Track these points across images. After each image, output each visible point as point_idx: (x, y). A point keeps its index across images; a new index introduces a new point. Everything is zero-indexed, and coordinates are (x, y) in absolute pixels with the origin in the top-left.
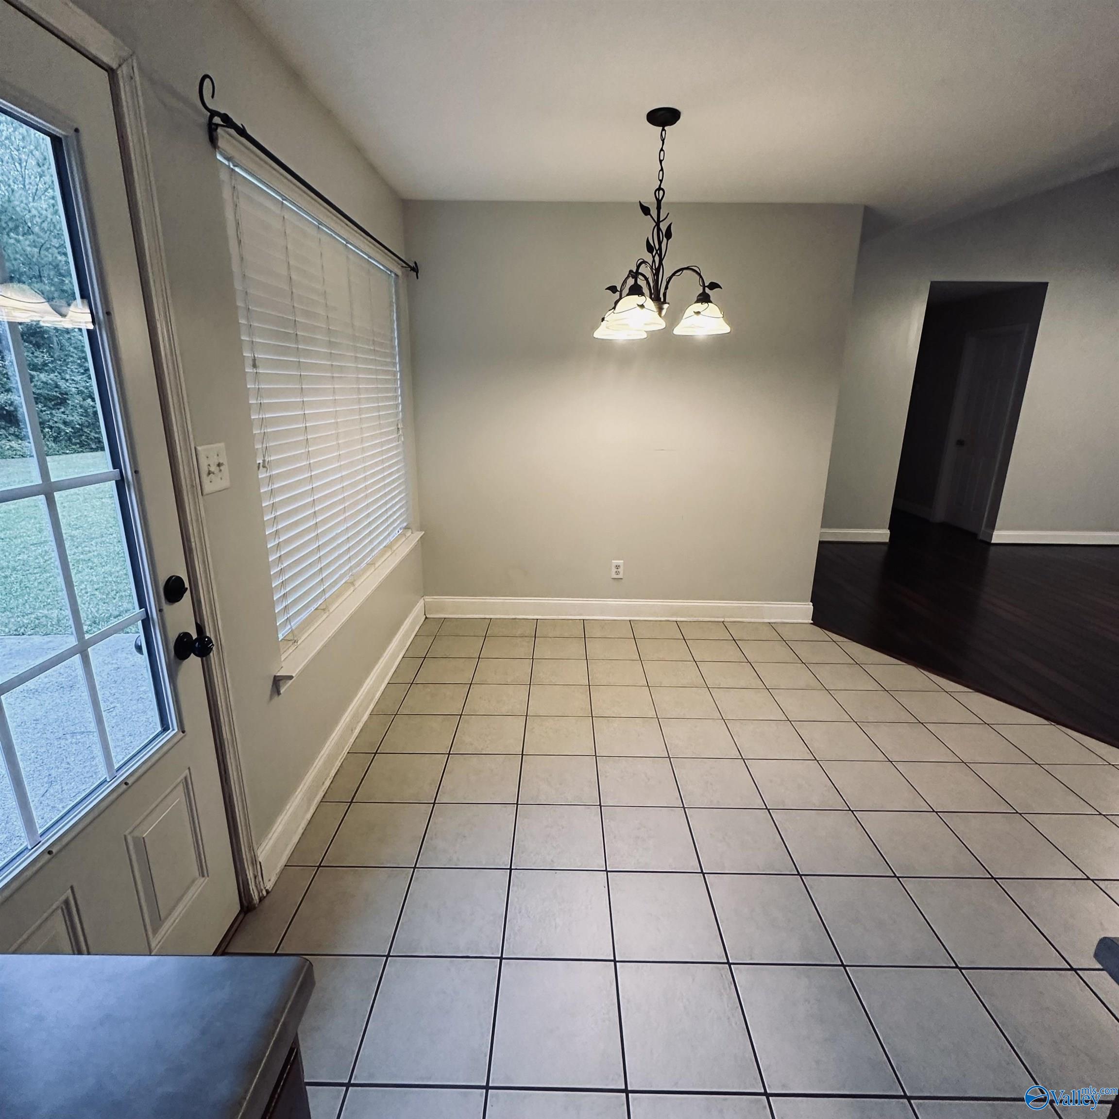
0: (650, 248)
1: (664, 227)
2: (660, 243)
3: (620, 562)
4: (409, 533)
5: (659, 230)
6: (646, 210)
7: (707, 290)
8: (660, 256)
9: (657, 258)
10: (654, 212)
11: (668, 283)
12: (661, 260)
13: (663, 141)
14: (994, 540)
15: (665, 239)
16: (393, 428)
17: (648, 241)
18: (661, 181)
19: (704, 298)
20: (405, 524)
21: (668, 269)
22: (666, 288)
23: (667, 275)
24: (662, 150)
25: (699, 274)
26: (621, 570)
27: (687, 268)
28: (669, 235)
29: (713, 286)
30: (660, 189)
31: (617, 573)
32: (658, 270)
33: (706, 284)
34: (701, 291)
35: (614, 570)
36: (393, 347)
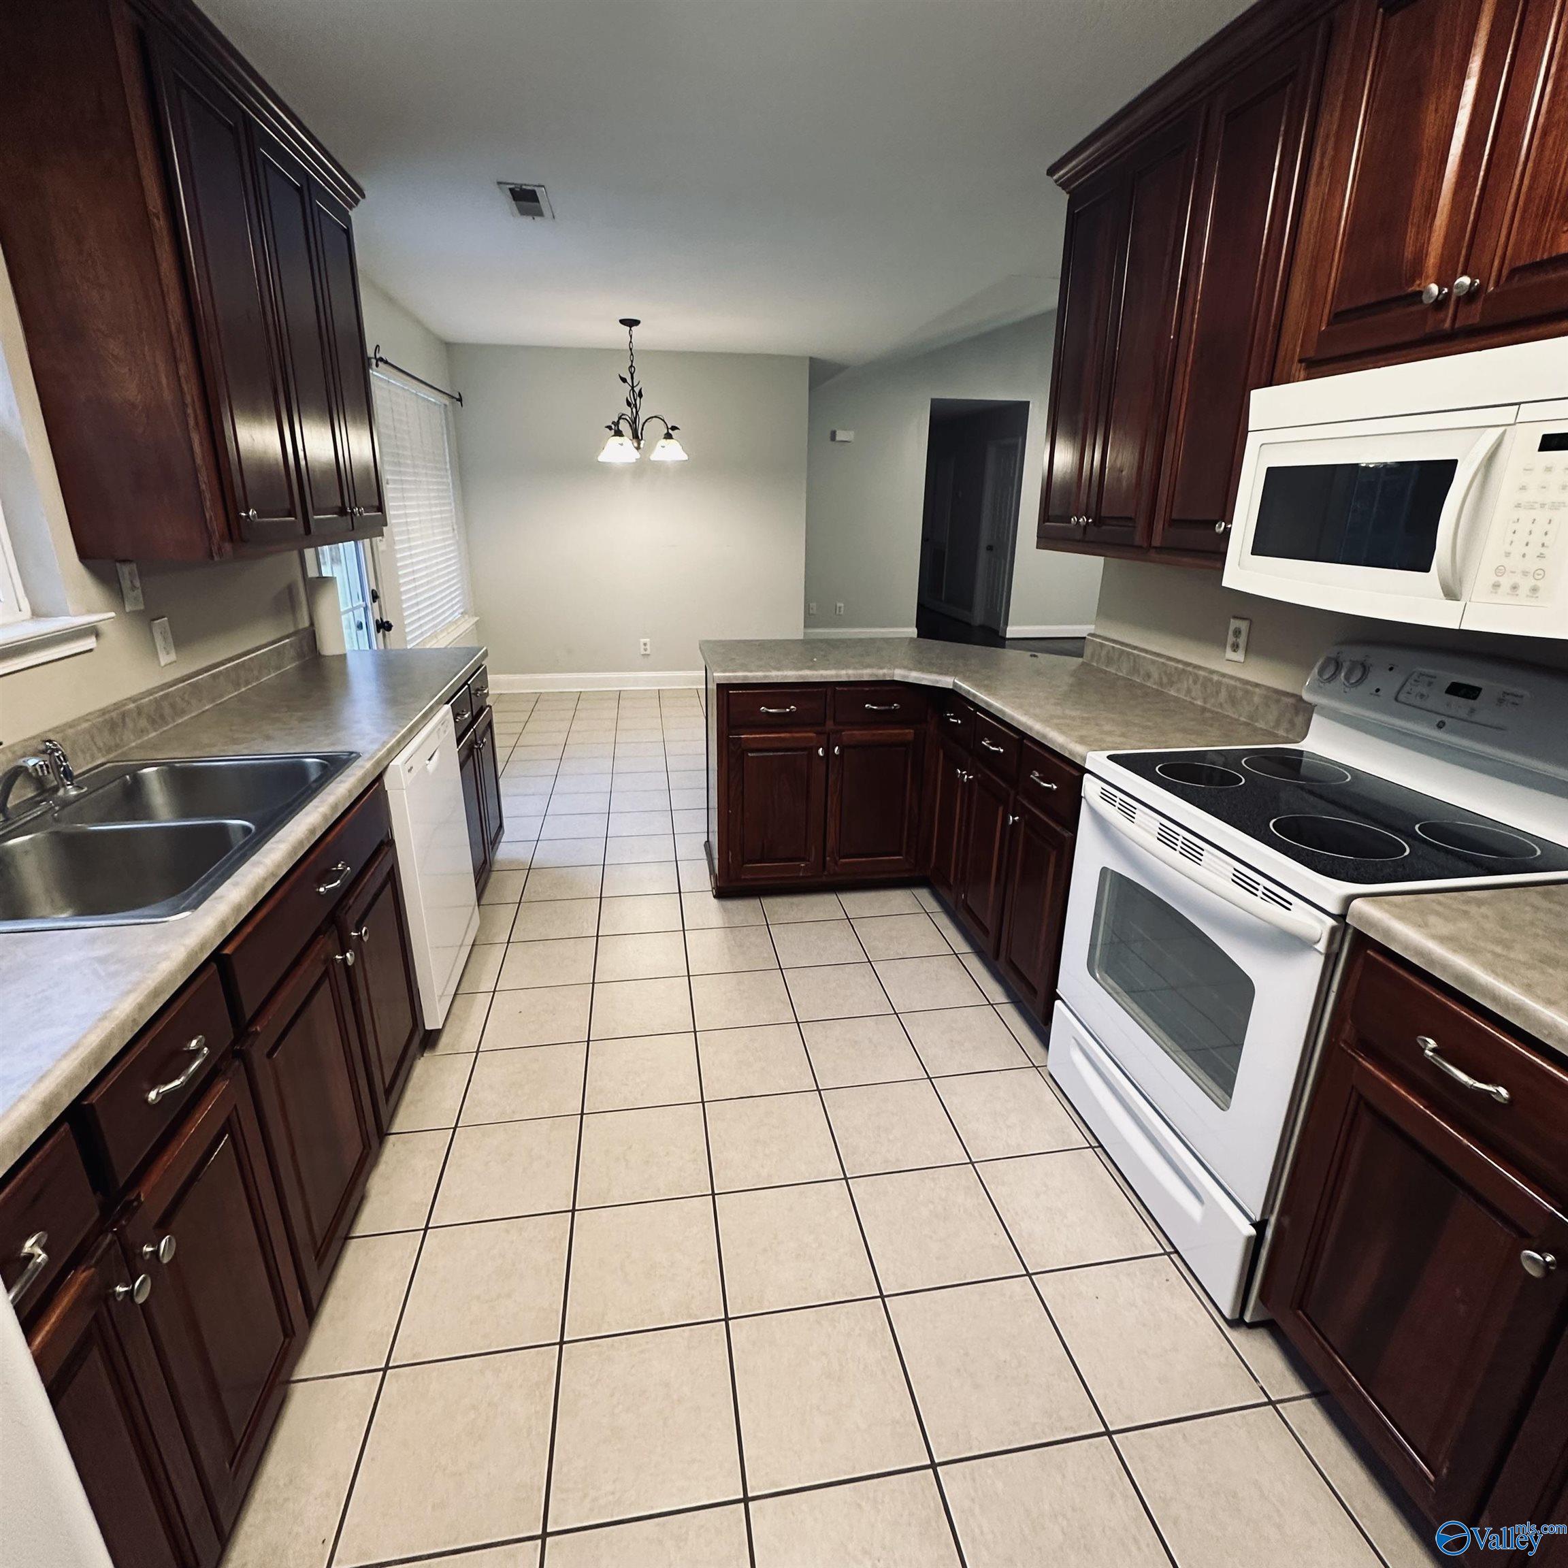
0: (629, 404)
1: (637, 390)
2: (635, 400)
3: (647, 640)
4: (467, 616)
5: (634, 391)
6: (624, 380)
7: (670, 431)
8: (636, 408)
9: (634, 410)
10: (629, 381)
11: (643, 426)
12: (637, 412)
13: (631, 336)
14: (1007, 636)
15: (638, 399)
16: (450, 528)
17: (627, 400)
18: (632, 361)
19: (668, 436)
20: (462, 610)
21: (642, 417)
22: (642, 429)
23: (642, 422)
24: (631, 342)
25: (663, 420)
26: (648, 647)
27: (656, 417)
28: (640, 395)
29: (674, 428)
30: (631, 366)
31: (645, 650)
32: (635, 418)
33: (669, 427)
34: (666, 431)
35: (643, 647)
36: (446, 463)
